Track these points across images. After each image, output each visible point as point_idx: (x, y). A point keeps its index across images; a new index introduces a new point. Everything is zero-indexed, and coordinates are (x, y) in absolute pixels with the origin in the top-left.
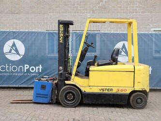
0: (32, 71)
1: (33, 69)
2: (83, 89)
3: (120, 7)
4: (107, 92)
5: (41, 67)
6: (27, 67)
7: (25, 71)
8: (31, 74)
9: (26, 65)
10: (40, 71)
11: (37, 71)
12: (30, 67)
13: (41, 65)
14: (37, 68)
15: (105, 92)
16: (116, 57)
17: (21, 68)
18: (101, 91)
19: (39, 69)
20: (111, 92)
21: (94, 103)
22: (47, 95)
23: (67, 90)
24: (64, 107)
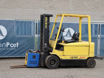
0: (11, 47)
1: (12, 45)
2: (61, 57)
3: (61, 7)
4: (74, 58)
5: (17, 44)
6: (8, 44)
7: (7, 47)
8: (11, 49)
9: (7, 43)
10: (17, 47)
11: (15, 47)
12: (10, 44)
13: (17, 43)
14: (15, 44)
15: (73, 58)
16: (78, 38)
17: (4, 45)
18: (71, 58)
19: (16, 45)
20: (77, 58)
21: (67, 65)
22: (36, 62)
23: (51, 58)
24: (49, 69)
